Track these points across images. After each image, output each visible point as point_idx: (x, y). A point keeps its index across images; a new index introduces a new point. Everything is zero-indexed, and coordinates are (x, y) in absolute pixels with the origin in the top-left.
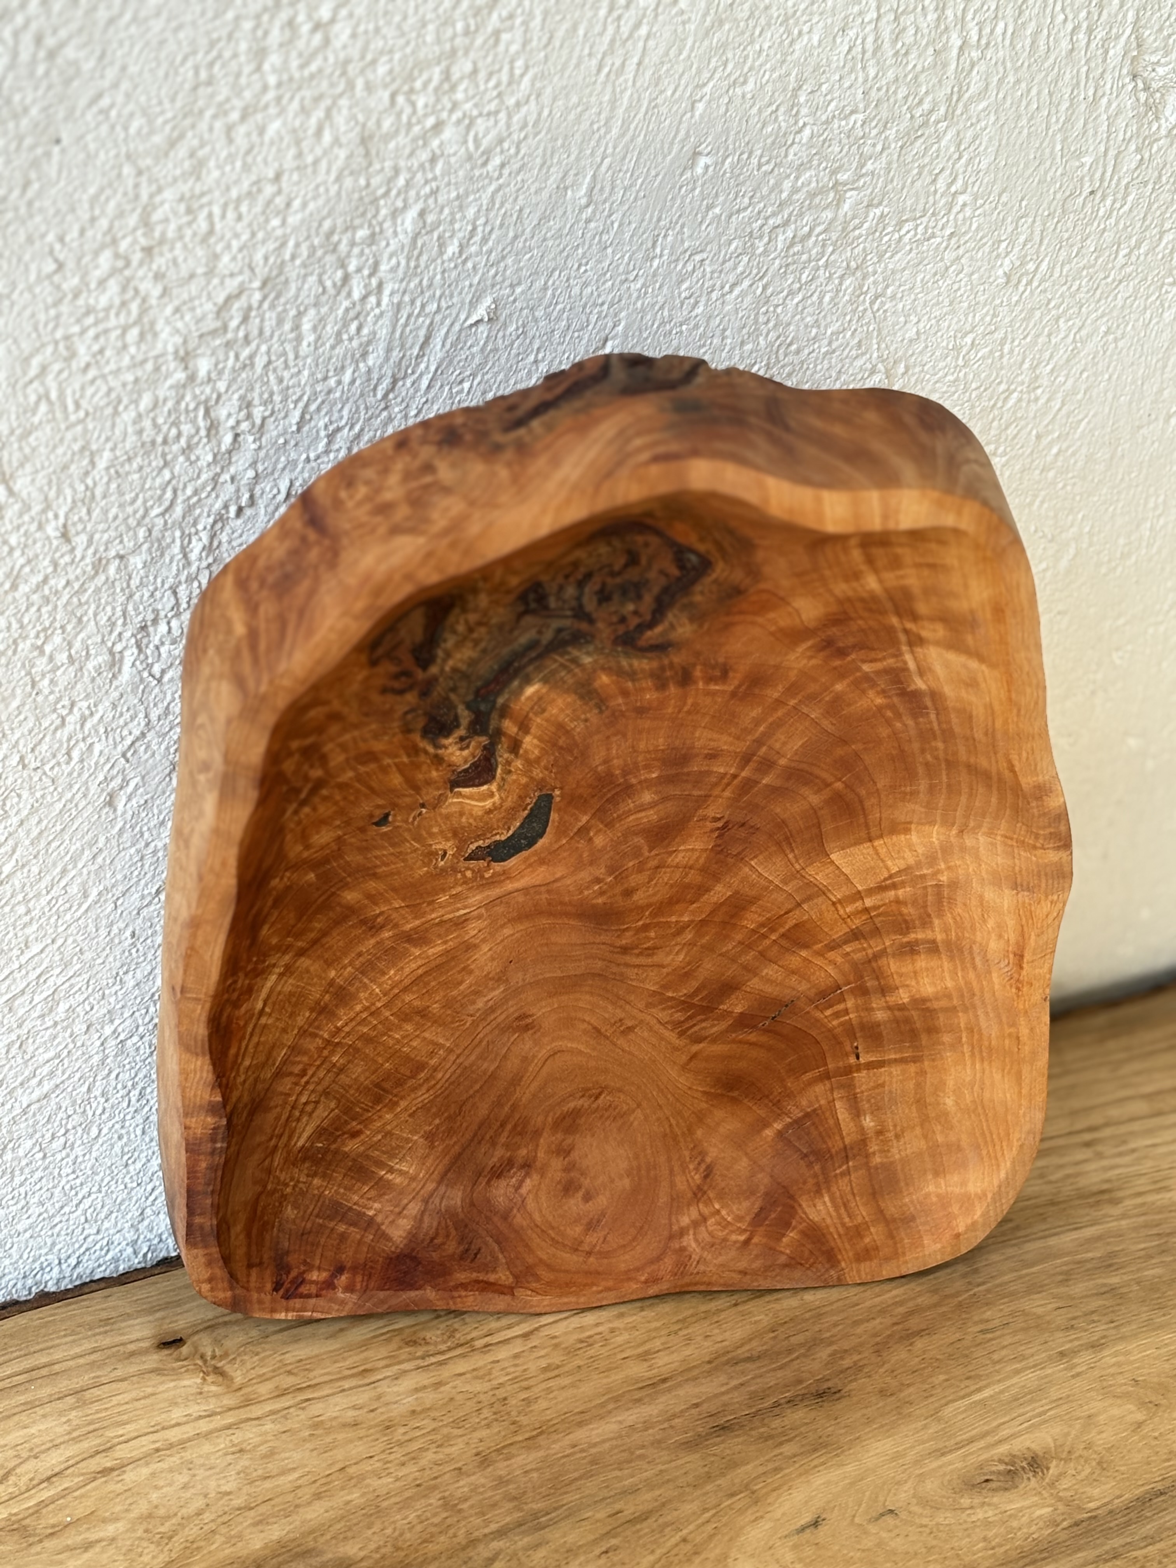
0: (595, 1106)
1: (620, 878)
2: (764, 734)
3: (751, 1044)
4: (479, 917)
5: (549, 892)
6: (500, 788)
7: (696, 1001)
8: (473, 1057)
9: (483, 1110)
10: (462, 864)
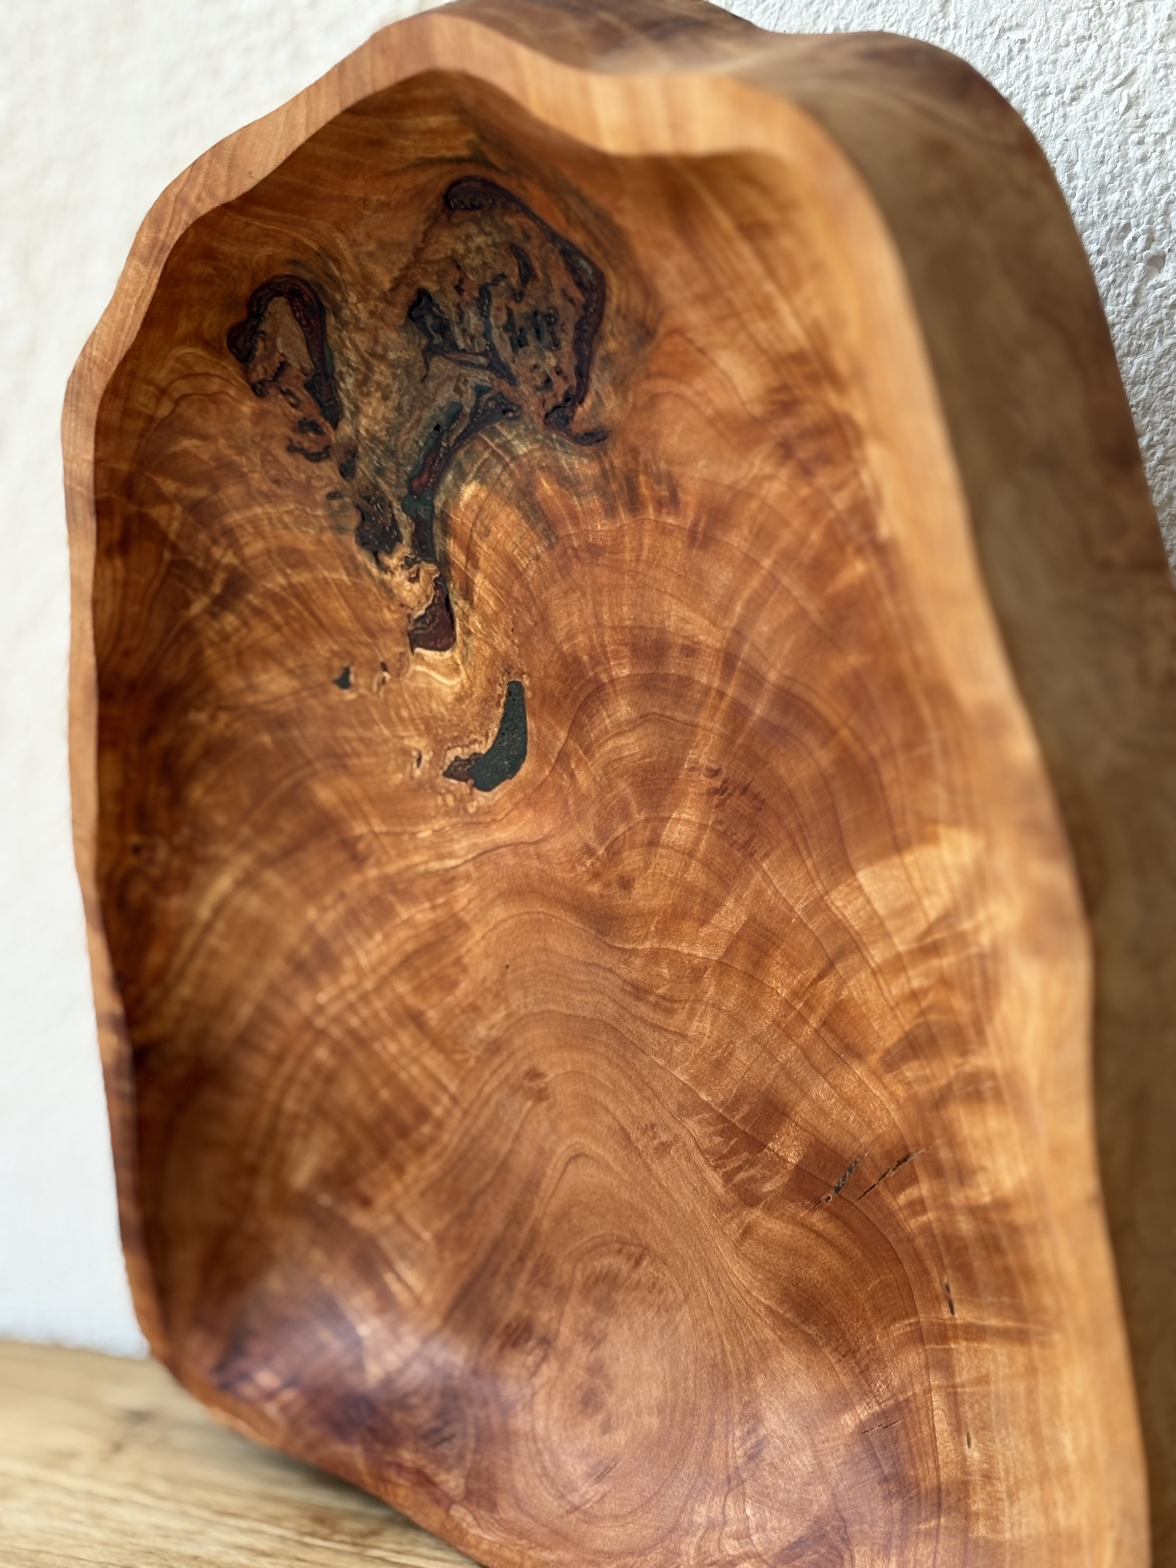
0: (635, 1276)
1: (614, 853)
2: (743, 619)
3: (819, 1235)
4: (468, 877)
5: (539, 856)
6: (464, 658)
7: (736, 1119)
8: (481, 1123)
9: (496, 1222)
10: (441, 781)
